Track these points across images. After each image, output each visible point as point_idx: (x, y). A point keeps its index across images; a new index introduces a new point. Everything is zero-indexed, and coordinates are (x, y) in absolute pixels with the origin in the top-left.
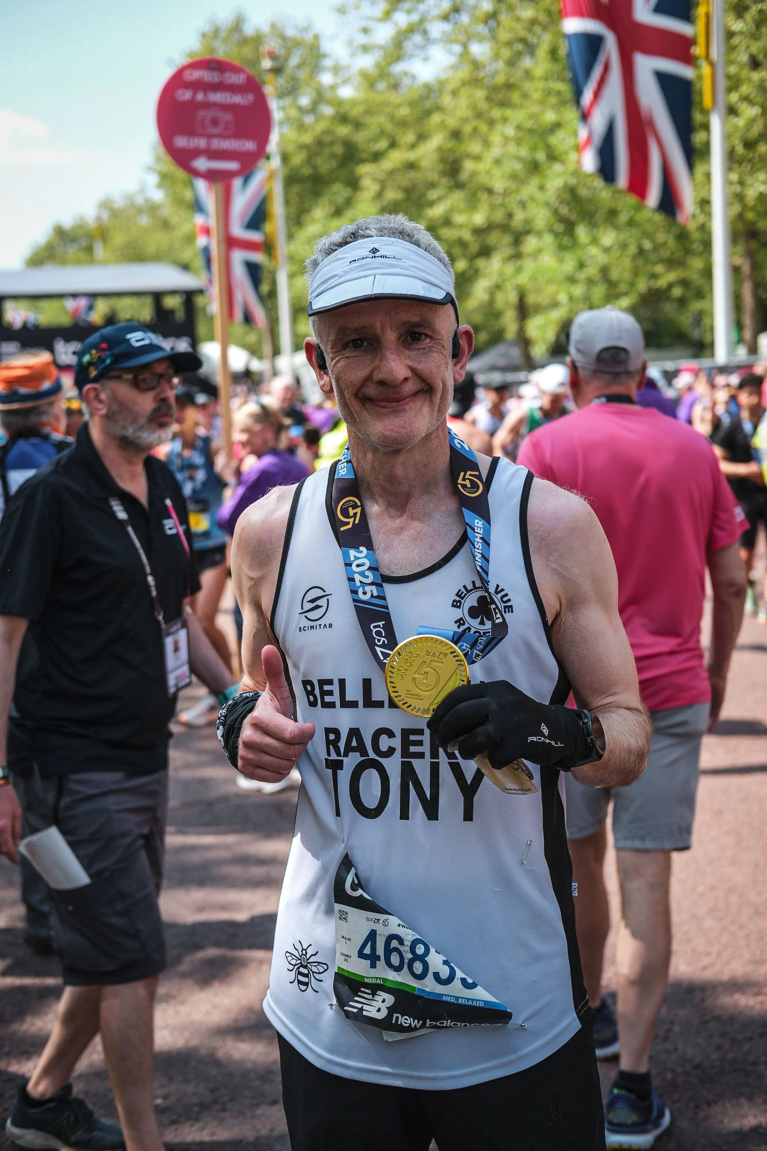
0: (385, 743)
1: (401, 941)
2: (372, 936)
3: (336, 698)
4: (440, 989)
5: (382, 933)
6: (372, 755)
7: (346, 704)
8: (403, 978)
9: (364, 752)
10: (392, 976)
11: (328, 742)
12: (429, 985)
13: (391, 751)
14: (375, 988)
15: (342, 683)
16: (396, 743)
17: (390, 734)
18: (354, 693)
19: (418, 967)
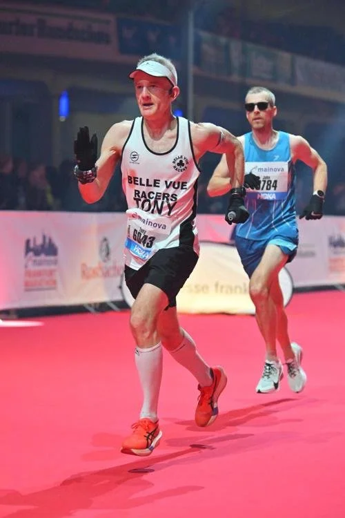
0: (152, 195)
3: (139, 182)
6: (148, 198)
7: (141, 184)
9: (146, 197)
11: (136, 194)
13: (153, 197)
15: (141, 179)
16: (155, 196)
17: (154, 193)
18: (144, 182)
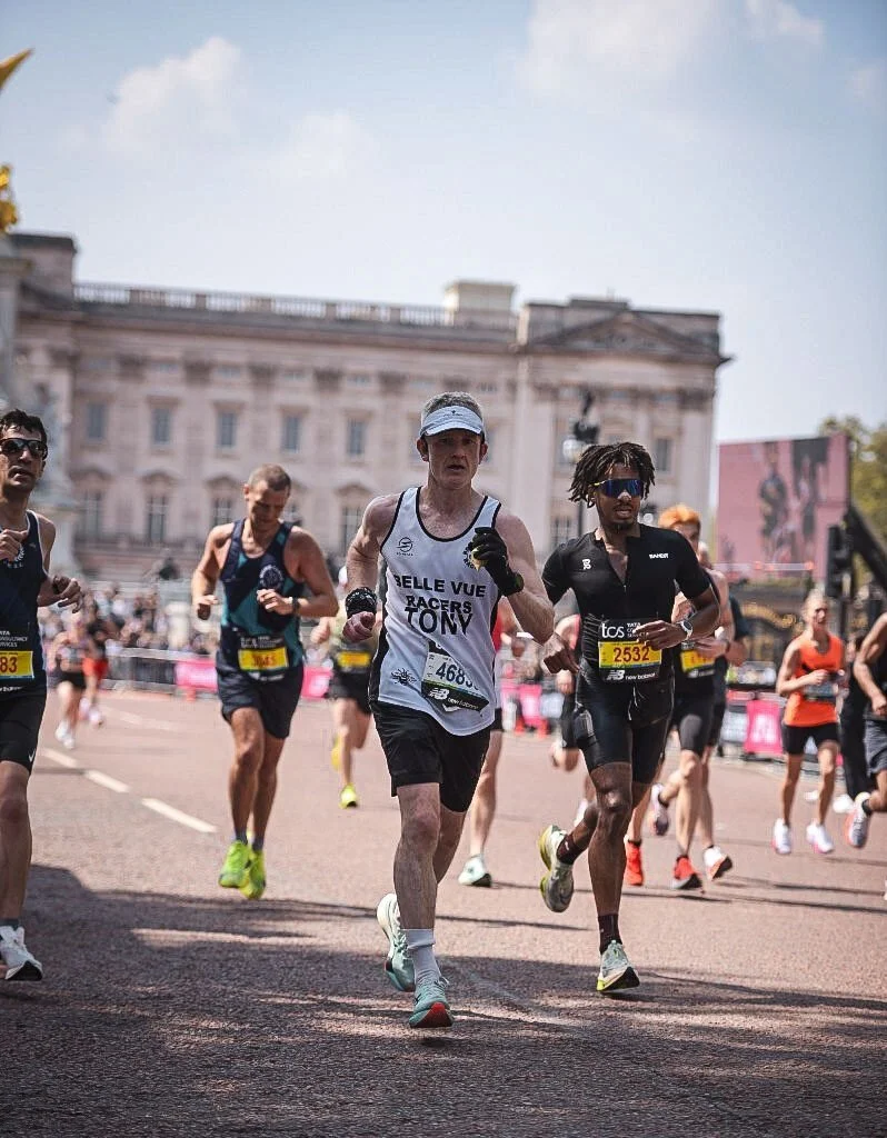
1: (455, 668)
2: (444, 665)
4: (467, 689)
5: (449, 664)
8: (454, 684)
9: (426, 606)
10: (448, 683)
11: (409, 601)
12: (464, 687)
13: (437, 607)
14: (440, 688)
15: (415, 579)
17: (437, 601)
19: (461, 679)
